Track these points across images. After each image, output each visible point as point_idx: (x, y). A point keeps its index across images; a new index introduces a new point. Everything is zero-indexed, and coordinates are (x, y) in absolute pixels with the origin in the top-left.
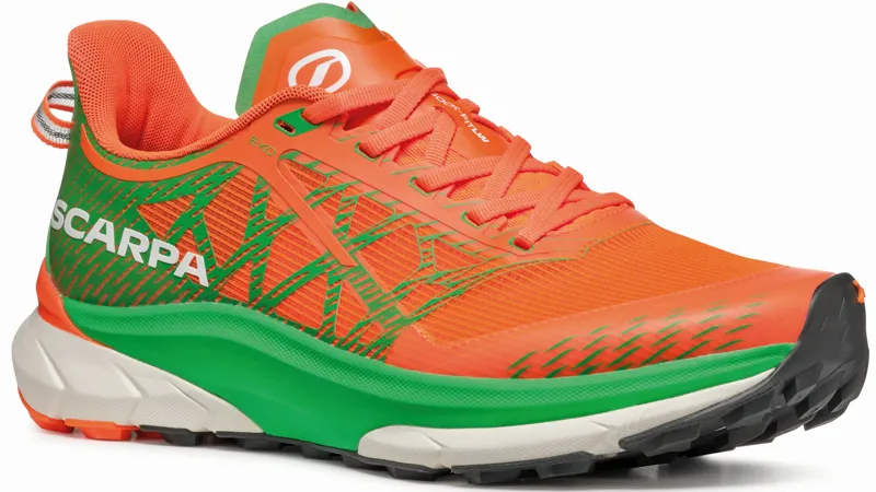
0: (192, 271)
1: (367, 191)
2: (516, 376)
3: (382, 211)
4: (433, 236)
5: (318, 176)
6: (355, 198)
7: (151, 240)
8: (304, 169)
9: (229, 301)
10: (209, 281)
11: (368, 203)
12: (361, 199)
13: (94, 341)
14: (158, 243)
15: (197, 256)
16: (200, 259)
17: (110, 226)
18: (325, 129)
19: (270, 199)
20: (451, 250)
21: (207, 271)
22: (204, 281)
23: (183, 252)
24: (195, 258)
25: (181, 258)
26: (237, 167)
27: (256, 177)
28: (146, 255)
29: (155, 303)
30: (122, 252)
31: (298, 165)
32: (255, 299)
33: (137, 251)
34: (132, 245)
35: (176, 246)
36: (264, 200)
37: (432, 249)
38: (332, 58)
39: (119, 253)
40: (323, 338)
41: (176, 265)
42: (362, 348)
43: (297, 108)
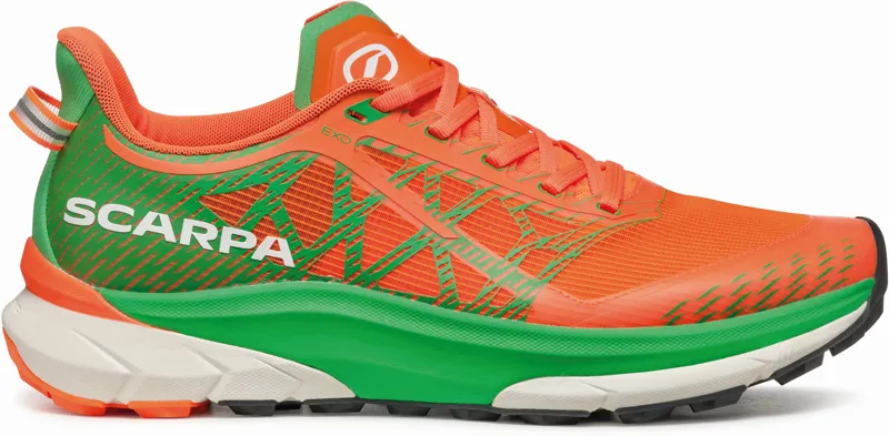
0: (274, 254)
1: (446, 171)
2: (671, 324)
3: (465, 187)
4: (523, 207)
5: (396, 158)
6: (437, 176)
7: (220, 229)
8: (381, 153)
9: (318, 279)
10: (295, 262)
11: (450, 181)
12: (442, 177)
13: (153, 326)
14: (228, 231)
15: (280, 240)
16: (283, 243)
17: (165, 218)
18: (395, 117)
19: (353, 183)
20: (543, 218)
21: (292, 252)
22: (289, 262)
23: (260, 237)
24: (276, 242)
25: (259, 242)
26: (311, 155)
27: (335, 163)
28: (215, 243)
29: (229, 285)
30: (185, 240)
31: (374, 150)
32: (353, 275)
33: (203, 240)
34: (195, 234)
35: (252, 232)
36: (348, 184)
37: (526, 217)
38: (378, 52)
39: (182, 242)
40: (445, 306)
41: (254, 249)
42: (496, 310)
43: (366, 99)
